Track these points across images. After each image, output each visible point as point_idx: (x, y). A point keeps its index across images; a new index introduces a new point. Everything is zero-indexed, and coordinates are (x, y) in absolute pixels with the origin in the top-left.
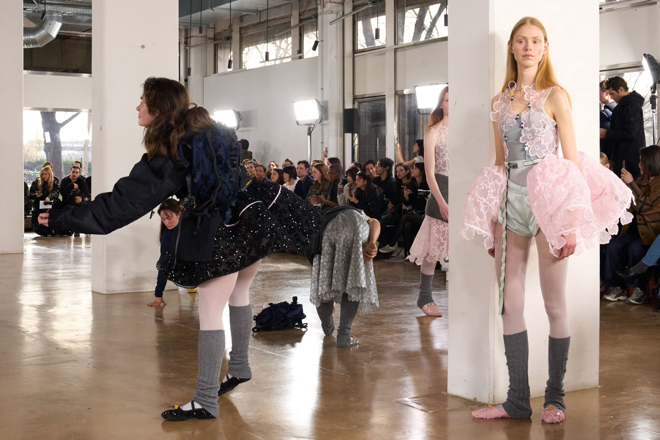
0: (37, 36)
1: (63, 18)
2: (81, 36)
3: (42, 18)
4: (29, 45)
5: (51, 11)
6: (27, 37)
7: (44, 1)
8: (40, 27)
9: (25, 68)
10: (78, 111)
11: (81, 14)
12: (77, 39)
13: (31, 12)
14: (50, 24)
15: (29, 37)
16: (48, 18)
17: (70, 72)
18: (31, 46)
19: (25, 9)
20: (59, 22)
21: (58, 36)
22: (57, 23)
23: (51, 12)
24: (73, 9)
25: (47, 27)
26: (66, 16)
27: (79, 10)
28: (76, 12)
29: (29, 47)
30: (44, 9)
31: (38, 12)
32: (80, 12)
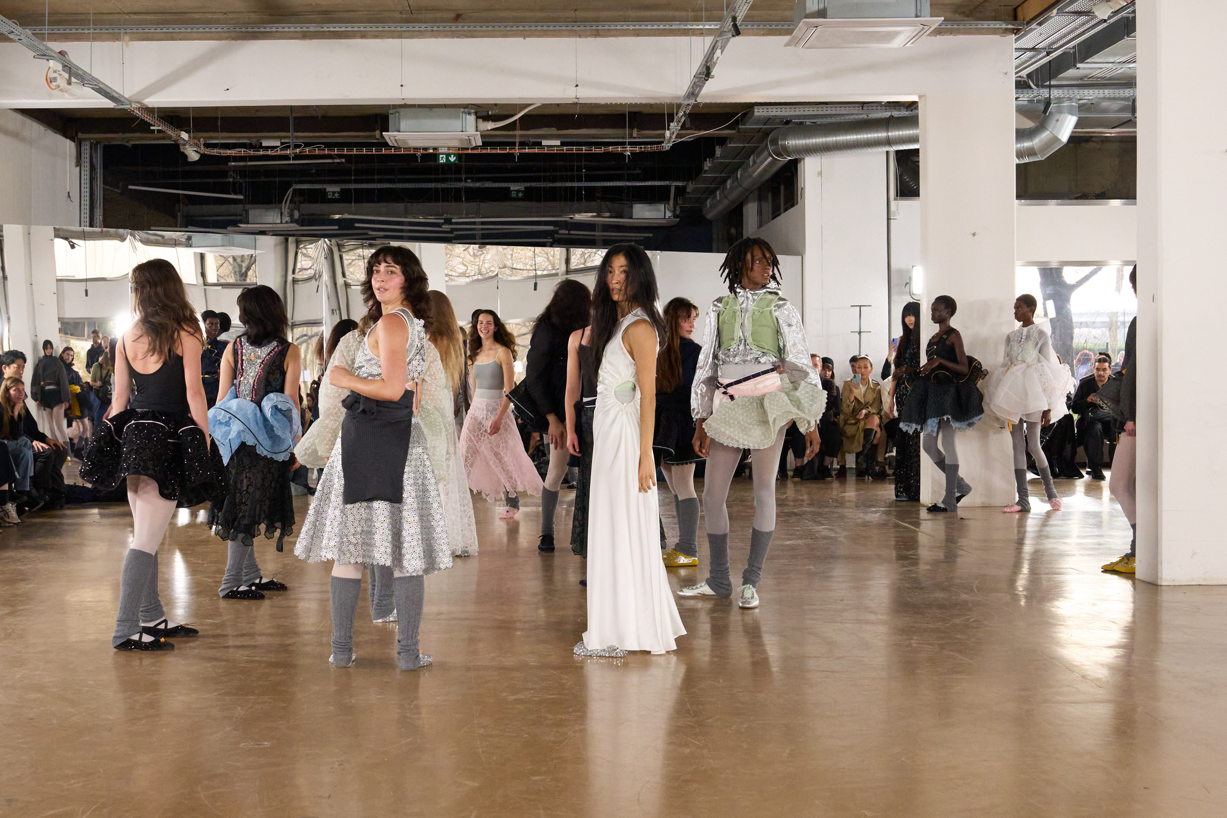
0: (1036, 142)
1: (1079, 107)
2: (1109, 135)
3: (1045, 111)
4: (1022, 158)
5: (1059, 98)
6: (1019, 145)
7: (1048, 83)
8: (1041, 127)
9: (1019, 196)
10: (1098, 264)
11: (1110, 99)
12: (1102, 141)
13: (1026, 103)
14: (1057, 121)
15: (1022, 145)
16: (1053, 111)
17: (1092, 199)
18: (1026, 160)
19: (1016, 98)
20: (1072, 114)
21: (1072, 139)
22: (1070, 116)
23: (1060, 100)
24: (1096, 91)
25: (1052, 125)
26: (1084, 104)
27: (1108, 92)
28: (1102, 96)
29: (1022, 162)
30: (1048, 96)
31: (1039, 101)
32: (1108, 96)
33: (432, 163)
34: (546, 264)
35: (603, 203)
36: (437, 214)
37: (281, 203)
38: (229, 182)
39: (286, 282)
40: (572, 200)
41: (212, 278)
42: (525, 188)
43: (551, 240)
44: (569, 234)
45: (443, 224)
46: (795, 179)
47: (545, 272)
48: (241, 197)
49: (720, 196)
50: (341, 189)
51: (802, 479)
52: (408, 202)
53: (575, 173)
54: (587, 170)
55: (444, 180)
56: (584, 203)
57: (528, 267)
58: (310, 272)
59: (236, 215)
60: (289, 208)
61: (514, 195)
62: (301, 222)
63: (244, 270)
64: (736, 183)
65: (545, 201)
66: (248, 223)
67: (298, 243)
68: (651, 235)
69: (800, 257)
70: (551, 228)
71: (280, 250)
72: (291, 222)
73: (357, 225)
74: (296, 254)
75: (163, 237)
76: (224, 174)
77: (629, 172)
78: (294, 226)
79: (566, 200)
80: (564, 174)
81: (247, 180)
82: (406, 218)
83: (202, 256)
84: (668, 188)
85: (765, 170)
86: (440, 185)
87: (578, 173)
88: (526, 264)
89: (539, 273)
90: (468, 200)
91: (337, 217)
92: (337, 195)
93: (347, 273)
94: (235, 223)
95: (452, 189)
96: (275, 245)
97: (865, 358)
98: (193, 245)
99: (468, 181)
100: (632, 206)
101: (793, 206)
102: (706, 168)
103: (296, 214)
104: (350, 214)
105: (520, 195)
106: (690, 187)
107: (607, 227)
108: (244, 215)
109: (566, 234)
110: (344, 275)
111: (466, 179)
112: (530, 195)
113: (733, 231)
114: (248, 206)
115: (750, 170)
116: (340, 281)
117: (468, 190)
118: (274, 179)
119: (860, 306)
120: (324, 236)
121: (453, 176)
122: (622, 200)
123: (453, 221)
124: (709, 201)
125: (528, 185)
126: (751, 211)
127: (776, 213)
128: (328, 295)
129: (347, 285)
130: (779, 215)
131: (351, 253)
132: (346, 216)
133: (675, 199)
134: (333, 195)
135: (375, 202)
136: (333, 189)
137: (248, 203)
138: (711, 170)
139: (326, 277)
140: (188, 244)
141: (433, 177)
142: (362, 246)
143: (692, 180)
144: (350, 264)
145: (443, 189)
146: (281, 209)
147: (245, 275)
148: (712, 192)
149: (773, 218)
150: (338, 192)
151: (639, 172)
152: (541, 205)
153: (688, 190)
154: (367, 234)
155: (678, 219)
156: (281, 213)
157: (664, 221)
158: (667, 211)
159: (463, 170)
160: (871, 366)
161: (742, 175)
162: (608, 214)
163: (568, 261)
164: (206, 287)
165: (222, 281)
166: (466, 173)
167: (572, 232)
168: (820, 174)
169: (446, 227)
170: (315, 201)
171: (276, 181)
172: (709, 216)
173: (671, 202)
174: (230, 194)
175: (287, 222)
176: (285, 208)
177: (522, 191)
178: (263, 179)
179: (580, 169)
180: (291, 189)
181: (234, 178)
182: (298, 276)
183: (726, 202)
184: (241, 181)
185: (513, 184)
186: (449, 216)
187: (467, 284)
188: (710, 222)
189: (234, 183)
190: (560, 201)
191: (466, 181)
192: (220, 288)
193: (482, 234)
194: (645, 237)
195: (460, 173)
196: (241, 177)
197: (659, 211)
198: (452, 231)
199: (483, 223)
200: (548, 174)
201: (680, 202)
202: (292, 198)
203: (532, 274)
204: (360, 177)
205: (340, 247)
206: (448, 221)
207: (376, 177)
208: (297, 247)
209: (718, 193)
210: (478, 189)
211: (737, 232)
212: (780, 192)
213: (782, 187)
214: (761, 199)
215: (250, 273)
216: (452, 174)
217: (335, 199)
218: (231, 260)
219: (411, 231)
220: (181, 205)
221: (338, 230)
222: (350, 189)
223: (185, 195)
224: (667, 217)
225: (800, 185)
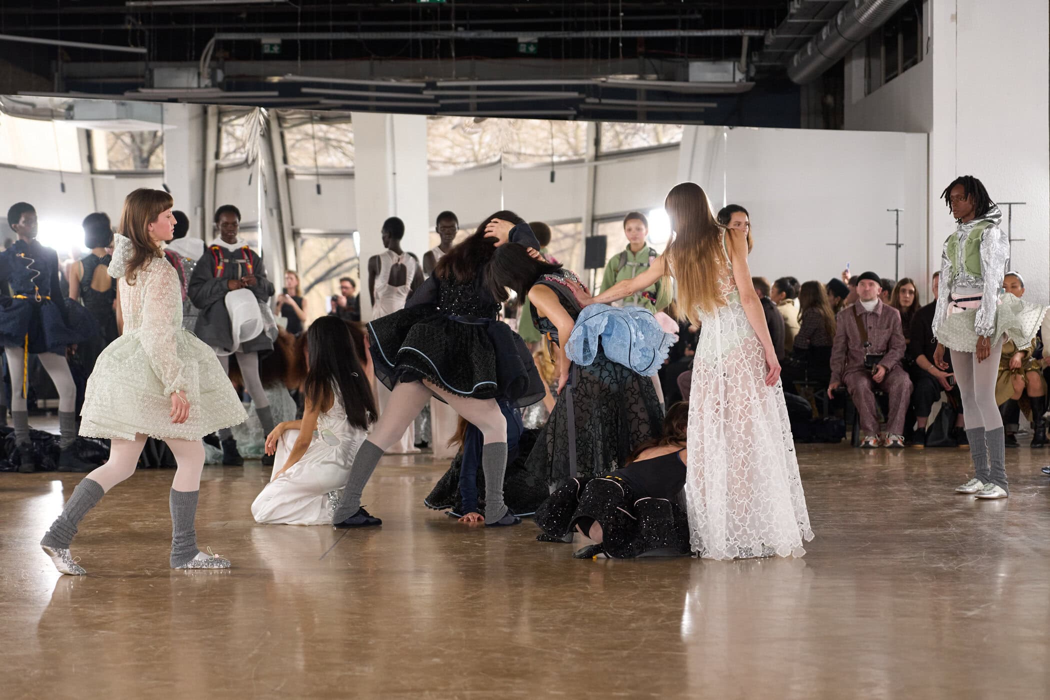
33: (411, 4)
34: (564, 148)
35: (647, 61)
36: (417, 77)
37: (198, 58)
38: (126, 31)
39: (204, 170)
40: (604, 57)
41: (101, 164)
42: (540, 40)
43: (575, 112)
44: (600, 104)
45: (425, 89)
46: (919, 26)
47: (564, 159)
48: (143, 50)
49: (813, 50)
50: (283, 41)
51: (925, 446)
52: (374, 59)
53: (609, 18)
54: (627, 13)
55: (425, 29)
56: (621, 62)
57: (541, 152)
58: (239, 157)
59: (136, 77)
60: (209, 67)
61: (523, 49)
62: (227, 86)
63: (145, 155)
64: (835, 31)
65: (567, 57)
66: (151, 86)
67: (220, 114)
68: (714, 105)
69: (926, 135)
70: (575, 95)
71: (196, 124)
72: (214, 86)
73: (305, 90)
74: (219, 131)
75: (33, 105)
76: (120, 18)
77: (684, 17)
78: (217, 93)
79: (595, 57)
80: (593, 19)
81: (152, 27)
82: (372, 79)
83: (88, 134)
84: (739, 39)
85: (877, 13)
86: (420, 36)
87: (614, 18)
88: (537, 148)
89: (556, 159)
90: (459, 56)
91: (276, 79)
92: (276, 49)
93: (290, 159)
94: (134, 88)
95: (436, 40)
96: (191, 119)
97: (1013, 274)
98: (76, 116)
99: (460, 29)
100: (687, 66)
101: (915, 63)
102: (793, 11)
103: (220, 76)
104: (295, 73)
105: (532, 49)
106: (771, 37)
107: (652, 94)
108: (148, 76)
109: (593, 104)
110: (285, 161)
111: (457, 26)
112: (546, 50)
113: (830, 100)
114: (152, 64)
115: (856, 13)
116: (281, 168)
117: (459, 42)
118: (188, 26)
119: (1010, 204)
120: (260, 105)
121: (439, 22)
122: (674, 56)
123: (439, 84)
124: (796, 57)
125: (542, 35)
126: (855, 71)
127: (891, 73)
128: (265, 186)
129: (289, 175)
130: (896, 76)
131: (295, 130)
132: (290, 77)
133: (749, 56)
134: (271, 49)
135: (328, 59)
136: (271, 41)
137: (154, 60)
138: (801, 13)
139: (262, 163)
140: (69, 114)
141: (411, 23)
142: (311, 120)
143: (773, 28)
144: (293, 146)
145: (424, 41)
146: (198, 67)
147: (146, 161)
148: (800, 45)
149: (887, 81)
150: (278, 45)
151: (699, 16)
152: (564, 63)
153: (767, 42)
154: (317, 103)
155: (753, 83)
156: (199, 75)
157: (734, 85)
158: (737, 72)
159: (453, 14)
160: (1022, 286)
161: (843, 20)
162: (654, 76)
163: (597, 142)
164: (94, 176)
165: (114, 169)
166: (457, 18)
167: (604, 101)
168: (955, 17)
169: (428, 94)
170: (246, 58)
171: (191, 29)
172: (797, 79)
173: (744, 59)
174: (128, 46)
175: (206, 87)
176: (205, 65)
177: (534, 44)
178: (173, 26)
179: (615, 13)
180: (212, 41)
181: (133, 24)
182: (223, 162)
183: (821, 59)
184: (143, 28)
185: (521, 33)
186: (432, 79)
187: (456, 173)
188: (796, 89)
189: (134, 31)
190: (588, 57)
191: (456, 30)
192: (113, 177)
193: (478, 104)
194: (706, 109)
195: (449, 18)
196: (143, 23)
197: (726, 71)
198: (437, 98)
199: (479, 88)
200: (571, 19)
201: (755, 59)
202: (215, 51)
203: (548, 160)
204: (309, 24)
205: (280, 120)
206: (432, 86)
207: (331, 23)
208: (219, 121)
209: (809, 45)
210: (473, 41)
211: (835, 100)
212: (897, 44)
213: (900, 38)
214: (870, 54)
215: (153, 159)
216: (436, 19)
217: (274, 54)
218: (127, 140)
219: (378, 99)
220: (60, 63)
221: (279, 96)
222: (295, 41)
223: (64, 47)
224: (737, 80)
225: (926, 34)
